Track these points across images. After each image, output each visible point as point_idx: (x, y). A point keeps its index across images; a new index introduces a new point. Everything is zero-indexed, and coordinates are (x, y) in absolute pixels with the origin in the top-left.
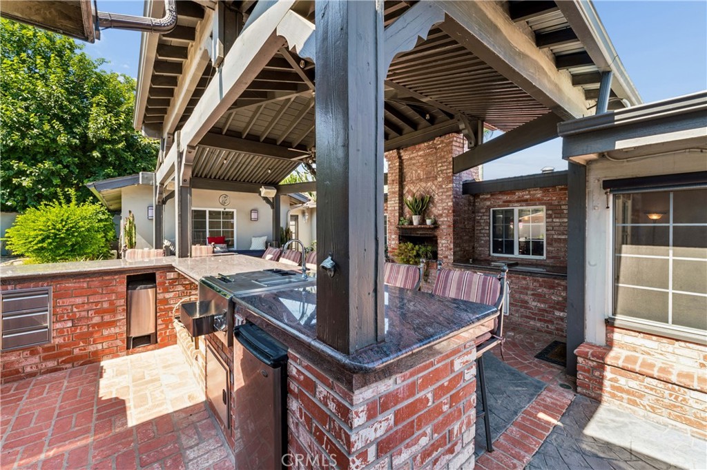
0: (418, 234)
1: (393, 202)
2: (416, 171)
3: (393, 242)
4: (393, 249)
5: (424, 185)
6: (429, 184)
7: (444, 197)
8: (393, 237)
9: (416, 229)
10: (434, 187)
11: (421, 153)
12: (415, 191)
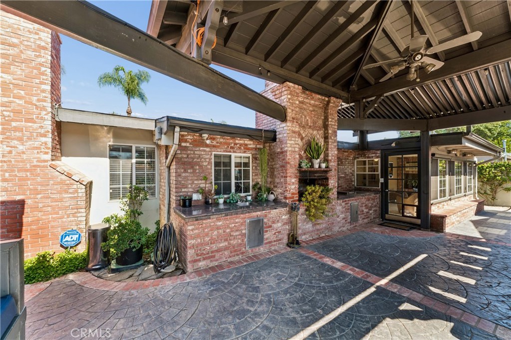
0: (315, 176)
1: (293, 142)
2: (305, 117)
3: (293, 187)
4: (293, 194)
5: (311, 131)
6: (315, 132)
7: (333, 146)
8: (293, 180)
9: (316, 172)
10: (318, 136)
11: (312, 102)
12: (304, 136)
